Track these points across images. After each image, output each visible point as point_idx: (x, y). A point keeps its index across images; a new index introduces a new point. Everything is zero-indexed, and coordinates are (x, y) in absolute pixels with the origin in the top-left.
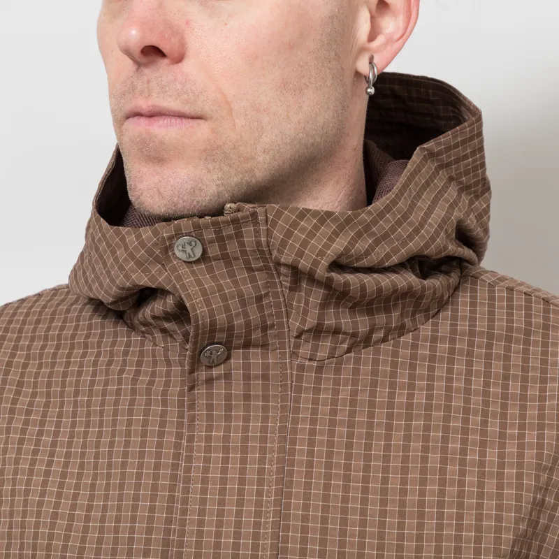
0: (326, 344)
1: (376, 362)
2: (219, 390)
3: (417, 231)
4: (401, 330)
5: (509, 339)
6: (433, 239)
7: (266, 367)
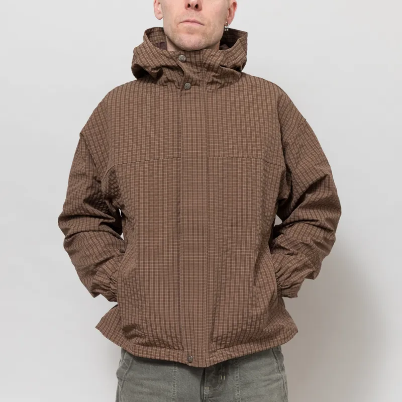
0: (214, 87)
1: (226, 91)
2: (188, 97)
3: (235, 59)
4: (231, 83)
5: (256, 87)
6: (238, 62)
7: (199, 91)
